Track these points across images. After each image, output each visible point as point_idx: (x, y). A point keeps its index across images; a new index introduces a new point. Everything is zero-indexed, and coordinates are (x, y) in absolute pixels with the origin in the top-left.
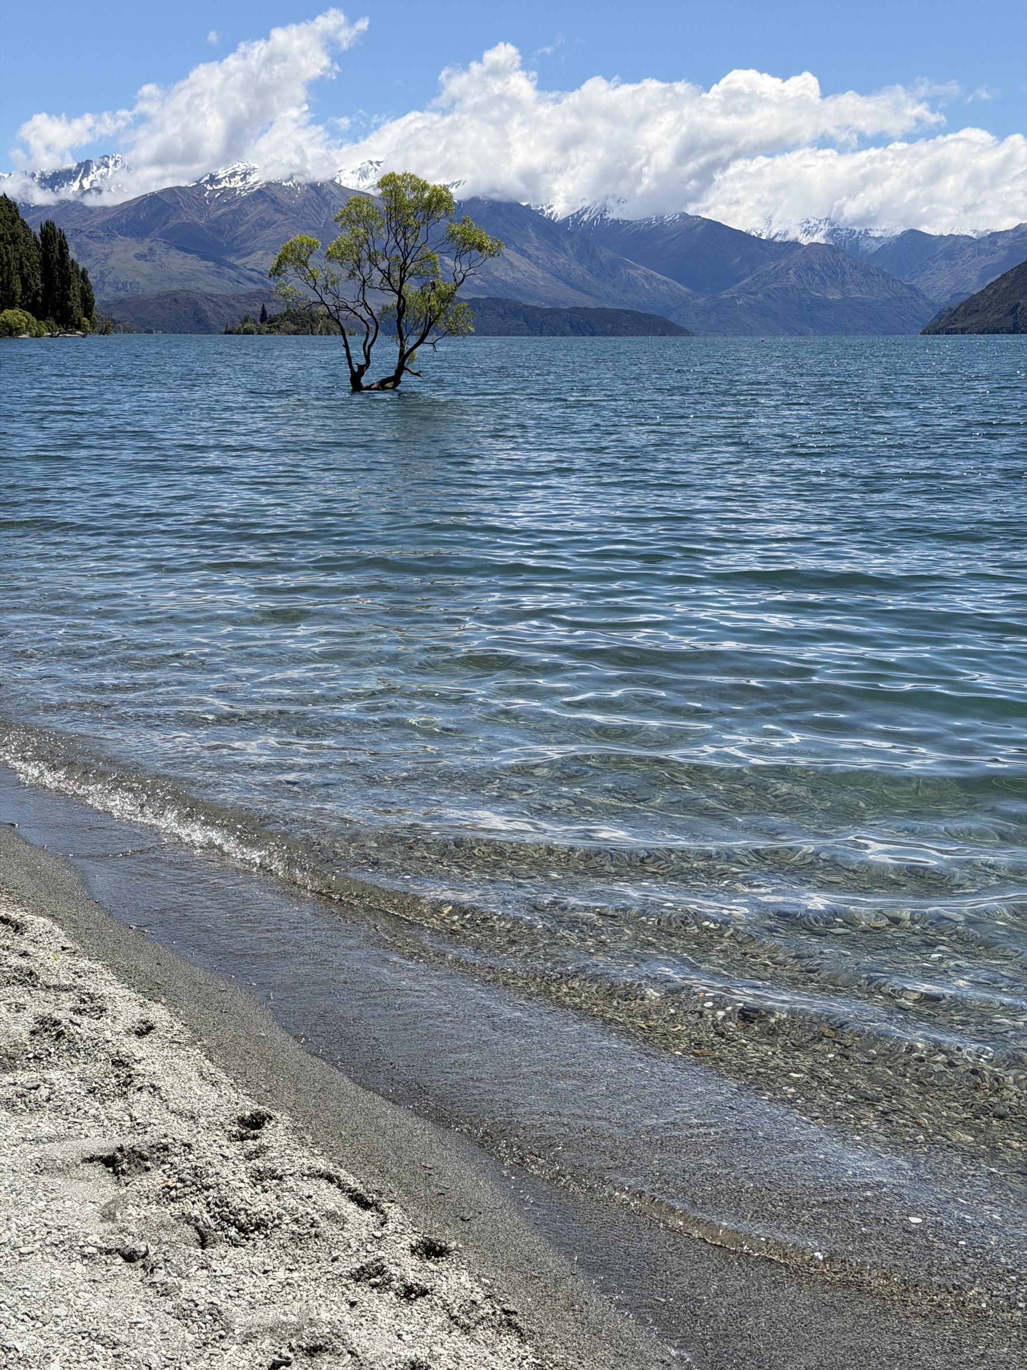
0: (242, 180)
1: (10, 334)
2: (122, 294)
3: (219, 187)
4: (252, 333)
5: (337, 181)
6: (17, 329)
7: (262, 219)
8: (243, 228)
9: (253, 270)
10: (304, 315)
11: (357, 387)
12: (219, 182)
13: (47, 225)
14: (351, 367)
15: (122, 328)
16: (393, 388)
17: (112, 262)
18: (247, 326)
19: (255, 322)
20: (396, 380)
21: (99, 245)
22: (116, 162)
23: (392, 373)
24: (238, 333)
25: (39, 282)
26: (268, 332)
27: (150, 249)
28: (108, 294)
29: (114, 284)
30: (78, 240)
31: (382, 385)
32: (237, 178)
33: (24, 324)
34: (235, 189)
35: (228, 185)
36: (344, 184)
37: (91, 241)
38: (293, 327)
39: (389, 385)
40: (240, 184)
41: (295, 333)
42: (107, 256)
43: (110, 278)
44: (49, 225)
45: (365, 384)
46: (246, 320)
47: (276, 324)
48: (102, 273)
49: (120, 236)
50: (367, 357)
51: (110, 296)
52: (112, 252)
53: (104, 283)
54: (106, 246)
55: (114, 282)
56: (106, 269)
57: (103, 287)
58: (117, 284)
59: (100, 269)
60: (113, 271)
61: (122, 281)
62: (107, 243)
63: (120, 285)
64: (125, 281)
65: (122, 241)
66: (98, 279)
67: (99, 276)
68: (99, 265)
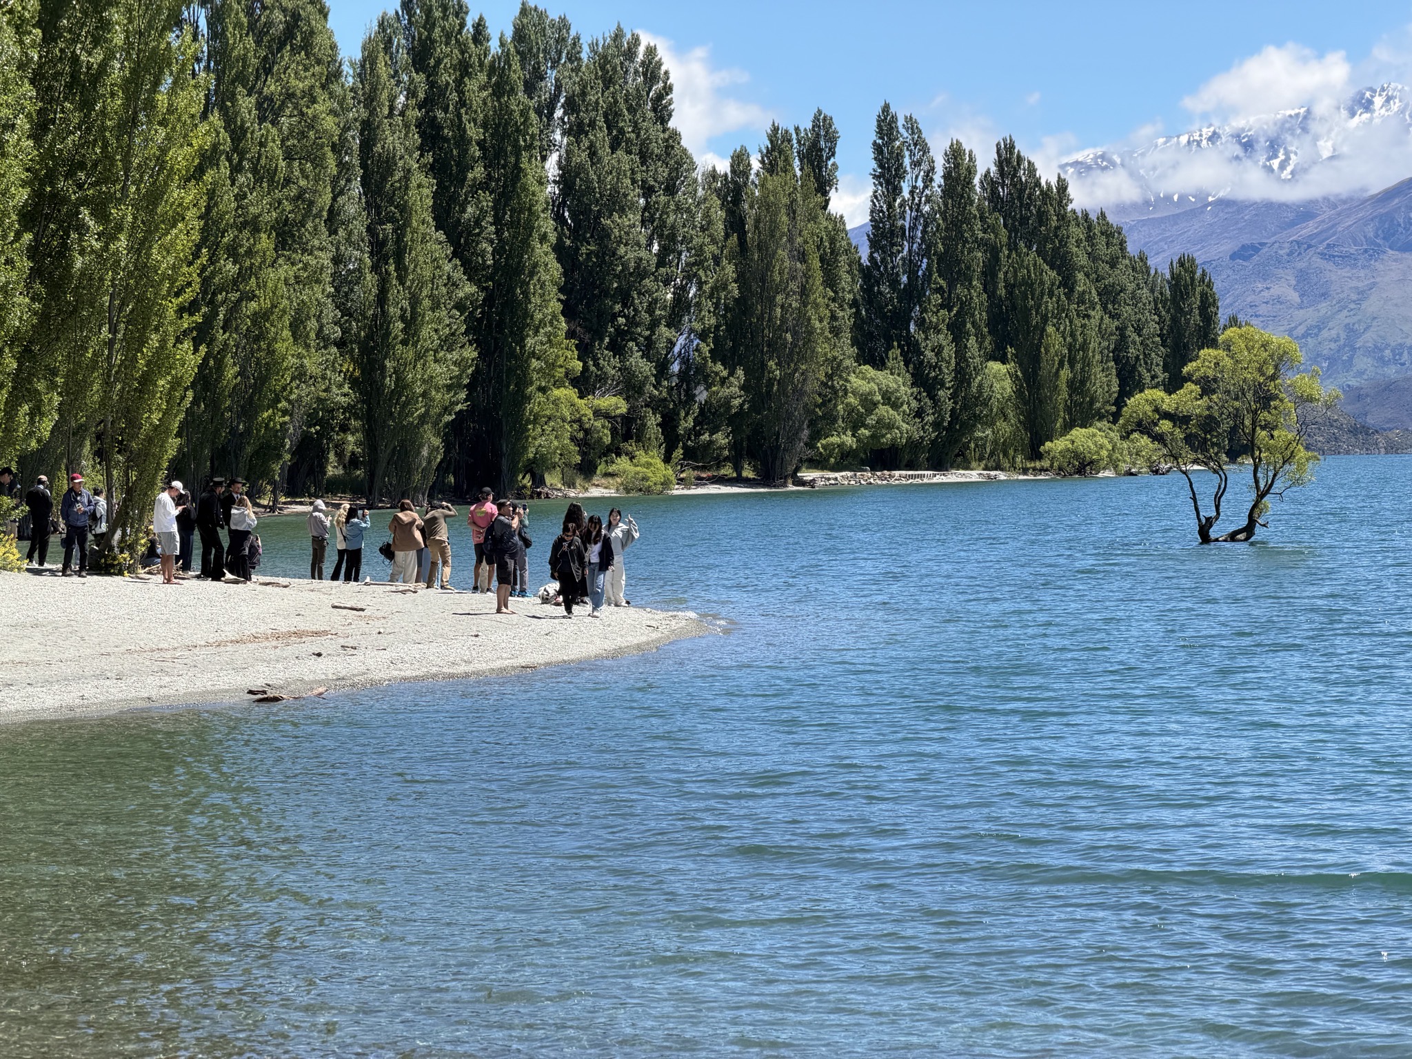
1: (1081, 470)
2: (1391, 372)
6: (1092, 462)
11: (1205, 538)
13: (1181, 264)
14: (1199, 521)
15: (1382, 442)
16: (1246, 539)
17: (1372, 305)
20: (1249, 529)
21: (1345, 272)
22: (1389, 99)
23: (1244, 523)
25: (1158, 370)
28: (1361, 373)
29: (1376, 351)
30: (1300, 265)
31: (1232, 537)
33: (1104, 453)
37: (1330, 266)
39: (1241, 536)
42: (1363, 294)
43: (1368, 339)
44: (1185, 264)
45: (1213, 537)
48: (1349, 329)
49: (1391, 252)
50: (1217, 507)
51: (1365, 377)
52: (1374, 284)
53: (1354, 349)
54: (1362, 274)
55: (1376, 347)
56: (1359, 321)
57: (1351, 358)
58: (1382, 350)
59: (1347, 321)
60: (1375, 323)
61: (1393, 344)
62: (1363, 267)
63: (1387, 353)
64: (1400, 344)
65: (1395, 260)
66: (1342, 342)
67: (1343, 336)
68: (1345, 312)
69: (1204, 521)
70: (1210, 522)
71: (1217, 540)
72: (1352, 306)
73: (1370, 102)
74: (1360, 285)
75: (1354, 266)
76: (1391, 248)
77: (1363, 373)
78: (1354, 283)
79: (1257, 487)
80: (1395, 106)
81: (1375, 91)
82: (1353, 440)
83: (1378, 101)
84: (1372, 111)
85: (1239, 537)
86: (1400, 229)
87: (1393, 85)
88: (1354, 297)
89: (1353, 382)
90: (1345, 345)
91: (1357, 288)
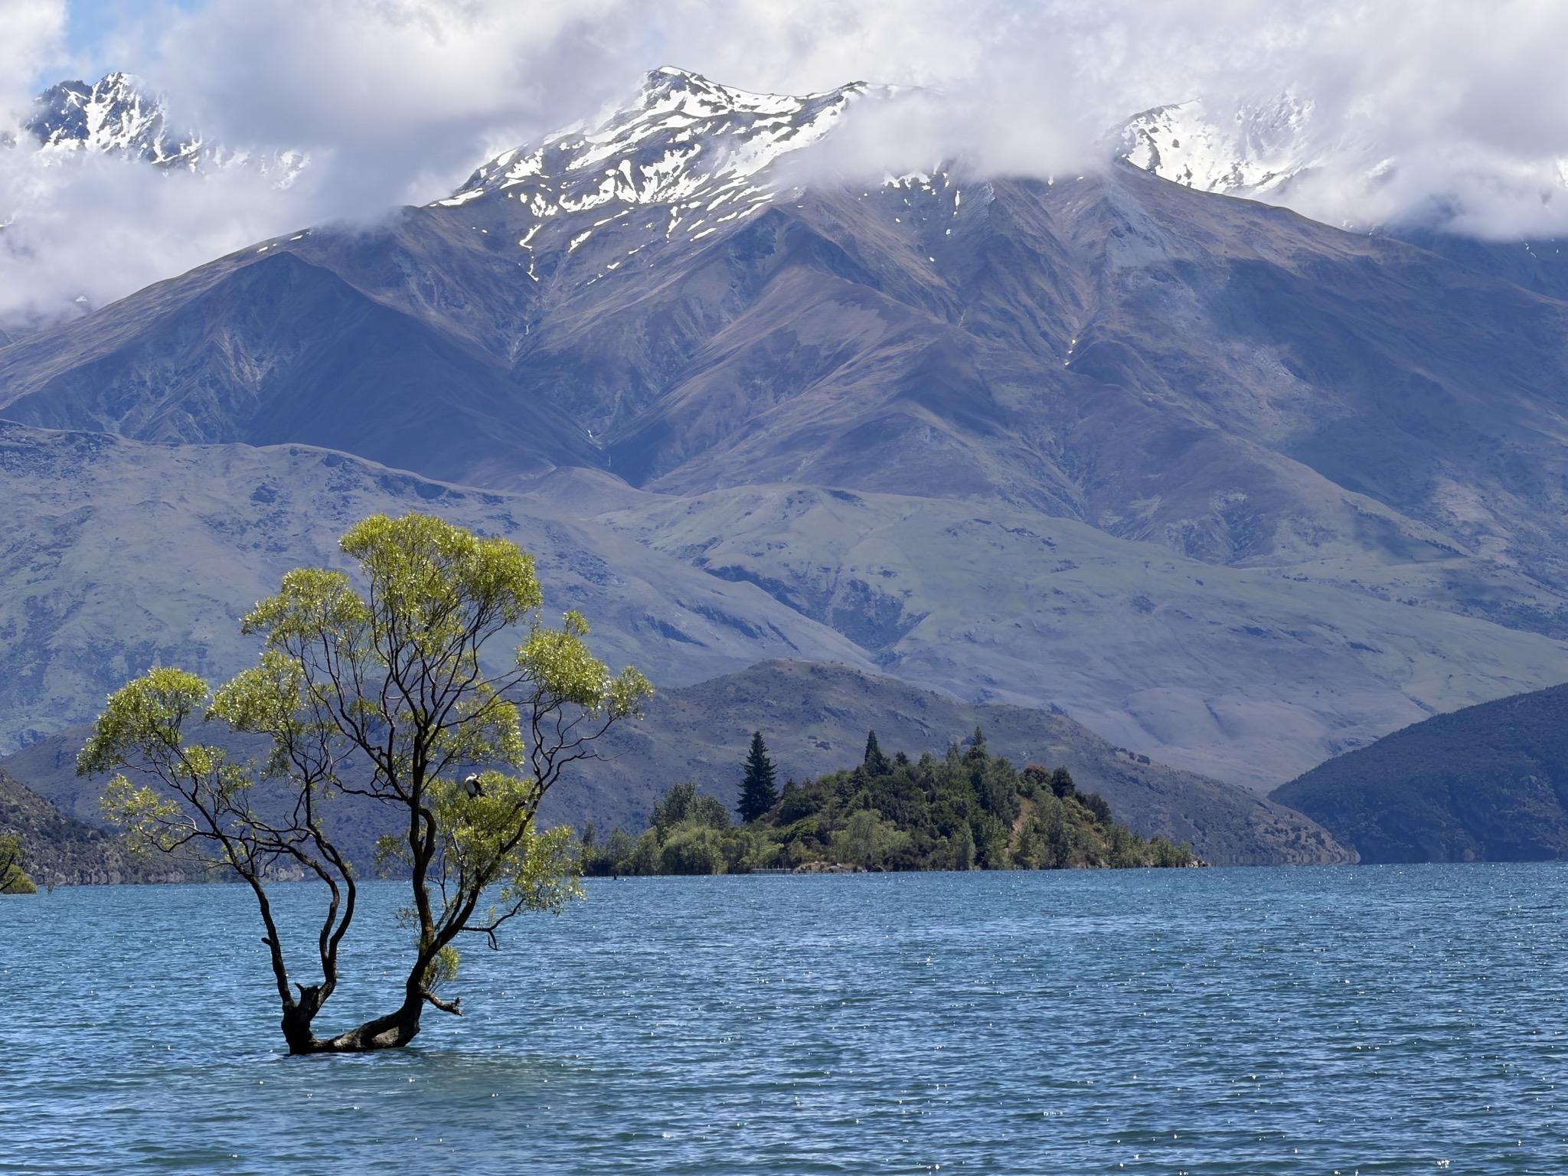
0: (691, 170)
3: (589, 202)
4: (705, 868)
5: (1140, 159)
7: (786, 339)
8: (694, 387)
9: (737, 574)
10: (946, 779)
11: (299, 1043)
12: (589, 182)
14: (285, 994)
15: (114, 859)
16: (400, 1043)
17: (84, 558)
18: (683, 835)
19: (717, 819)
20: (406, 1021)
21: (27, 484)
24: (639, 868)
26: (780, 863)
27: (263, 495)
28: (60, 706)
29: (93, 658)
31: (366, 1040)
32: (672, 161)
34: (659, 211)
35: (628, 194)
36: (1168, 171)
38: (893, 837)
39: (387, 1037)
40: (686, 187)
41: (901, 862)
42: (64, 534)
43: (75, 632)
45: (319, 1038)
46: (676, 809)
47: (813, 822)
48: (35, 608)
49: (124, 442)
50: (329, 965)
51: (70, 714)
52: (90, 511)
53: (45, 654)
54: (63, 487)
55: (93, 648)
56: (57, 592)
57: (39, 674)
58: (106, 656)
59: (31, 591)
60: (90, 597)
61: (130, 643)
62: (66, 473)
63: (118, 662)
64: (146, 645)
65: (135, 460)
66: (19, 638)
67: (22, 623)
68: (26, 573)
69: (296, 995)
70: (312, 998)
71: (329, 1047)
72: (42, 558)
73: (80, 115)
74: (59, 512)
75: (45, 471)
76: (124, 432)
77: (65, 706)
78: (46, 509)
79: (424, 917)
80: (133, 124)
81: (88, 91)
82: (52, 852)
83: (96, 112)
84: (83, 133)
85: (381, 1037)
86: (146, 393)
87: (126, 79)
88: (46, 538)
89: (45, 726)
90: (25, 645)
91: (52, 519)
